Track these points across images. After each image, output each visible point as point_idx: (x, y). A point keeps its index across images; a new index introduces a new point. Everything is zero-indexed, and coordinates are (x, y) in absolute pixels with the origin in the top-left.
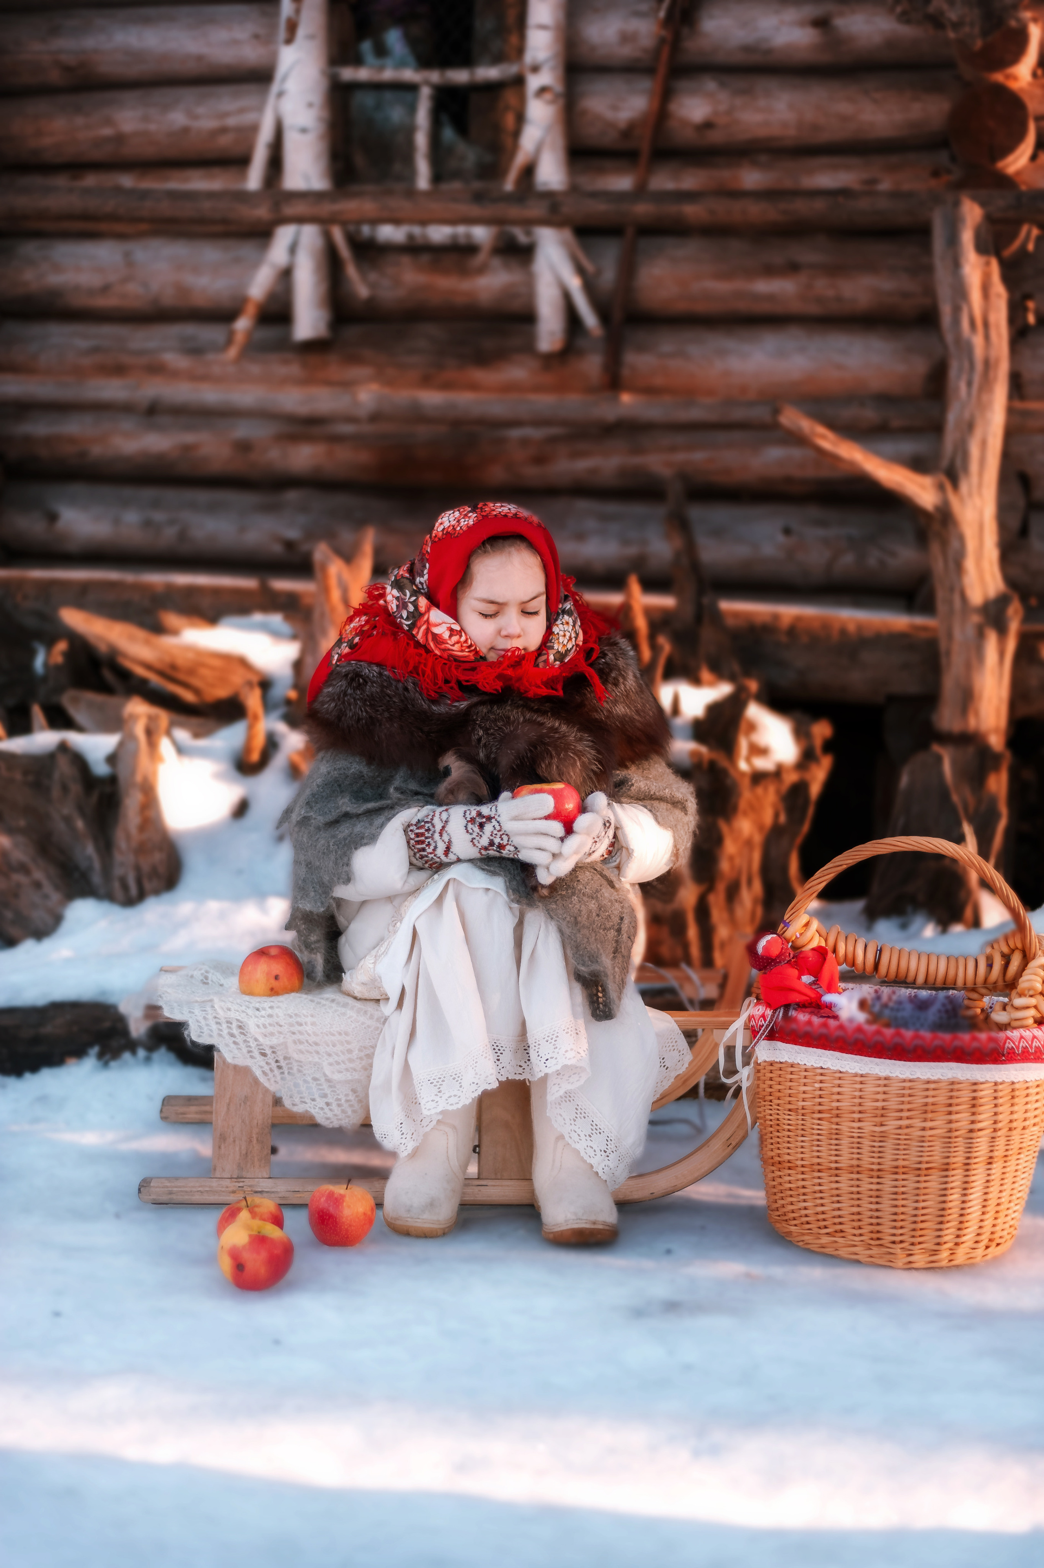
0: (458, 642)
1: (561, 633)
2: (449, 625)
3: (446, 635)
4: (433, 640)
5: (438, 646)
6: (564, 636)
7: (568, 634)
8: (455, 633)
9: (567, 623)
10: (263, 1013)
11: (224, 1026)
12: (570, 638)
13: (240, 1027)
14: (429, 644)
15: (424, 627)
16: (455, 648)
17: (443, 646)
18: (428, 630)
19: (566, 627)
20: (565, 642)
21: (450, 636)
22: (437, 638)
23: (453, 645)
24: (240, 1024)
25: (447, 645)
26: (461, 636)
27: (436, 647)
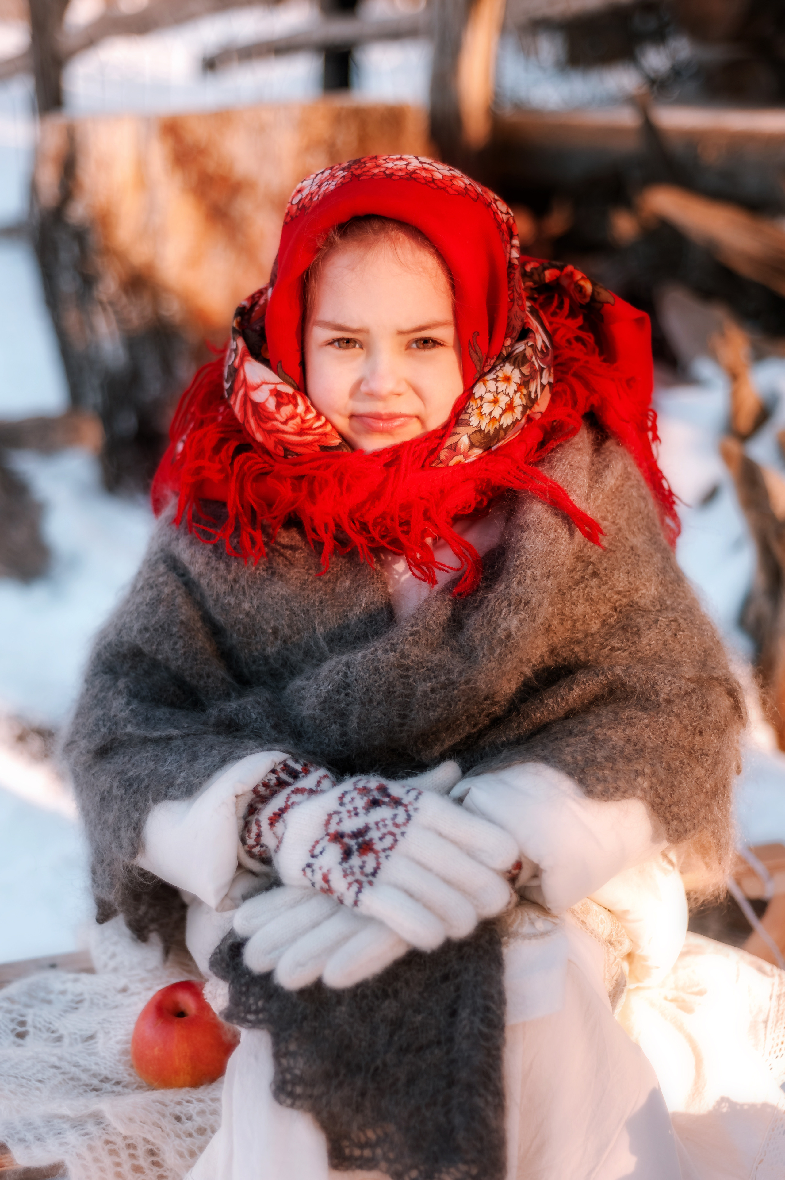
0: (293, 417)
1: (489, 397)
2: (272, 387)
3: (271, 404)
4: (254, 414)
5: (263, 425)
6: (495, 401)
7: (504, 400)
8: (285, 400)
9: (507, 379)
10: (188, 1126)
11: (124, 1155)
12: (510, 407)
13: (152, 1153)
14: (248, 422)
15: (241, 392)
16: (287, 428)
17: (269, 425)
18: (246, 396)
19: (502, 386)
20: (497, 413)
21: (279, 406)
22: (258, 408)
23: (285, 423)
24: (150, 1147)
25: (275, 423)
26: (296, 405)
27: (258, 426)
